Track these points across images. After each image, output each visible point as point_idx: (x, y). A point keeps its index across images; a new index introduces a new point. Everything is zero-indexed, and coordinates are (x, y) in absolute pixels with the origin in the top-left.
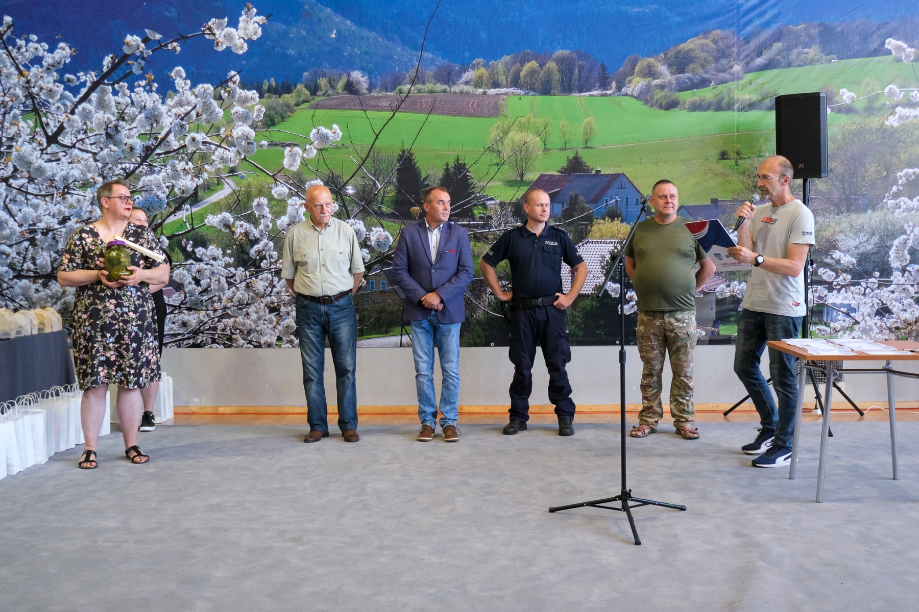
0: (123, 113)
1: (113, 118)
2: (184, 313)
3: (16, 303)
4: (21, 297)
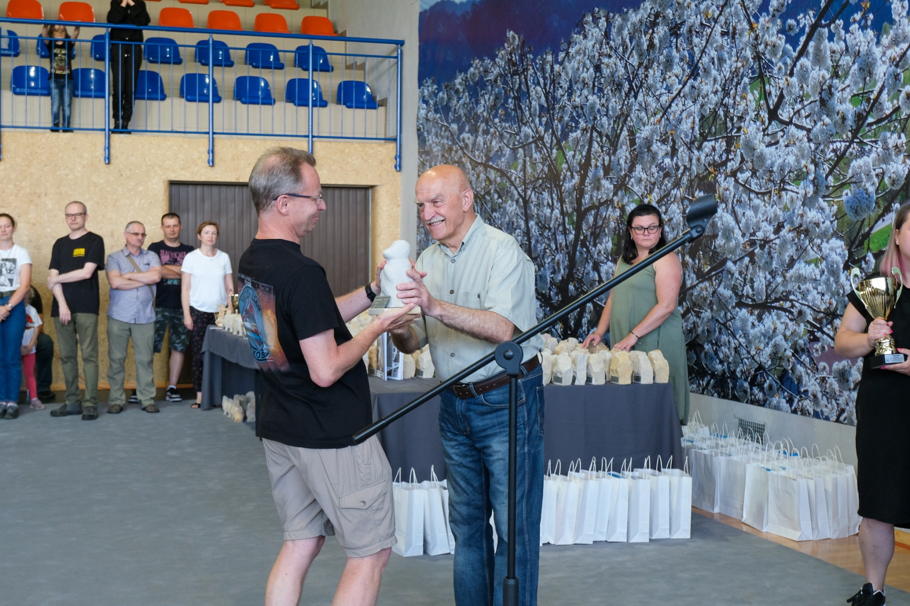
0: (837, 65)
1: (828, 76)
3: (737, 339)
4: (740, 332)
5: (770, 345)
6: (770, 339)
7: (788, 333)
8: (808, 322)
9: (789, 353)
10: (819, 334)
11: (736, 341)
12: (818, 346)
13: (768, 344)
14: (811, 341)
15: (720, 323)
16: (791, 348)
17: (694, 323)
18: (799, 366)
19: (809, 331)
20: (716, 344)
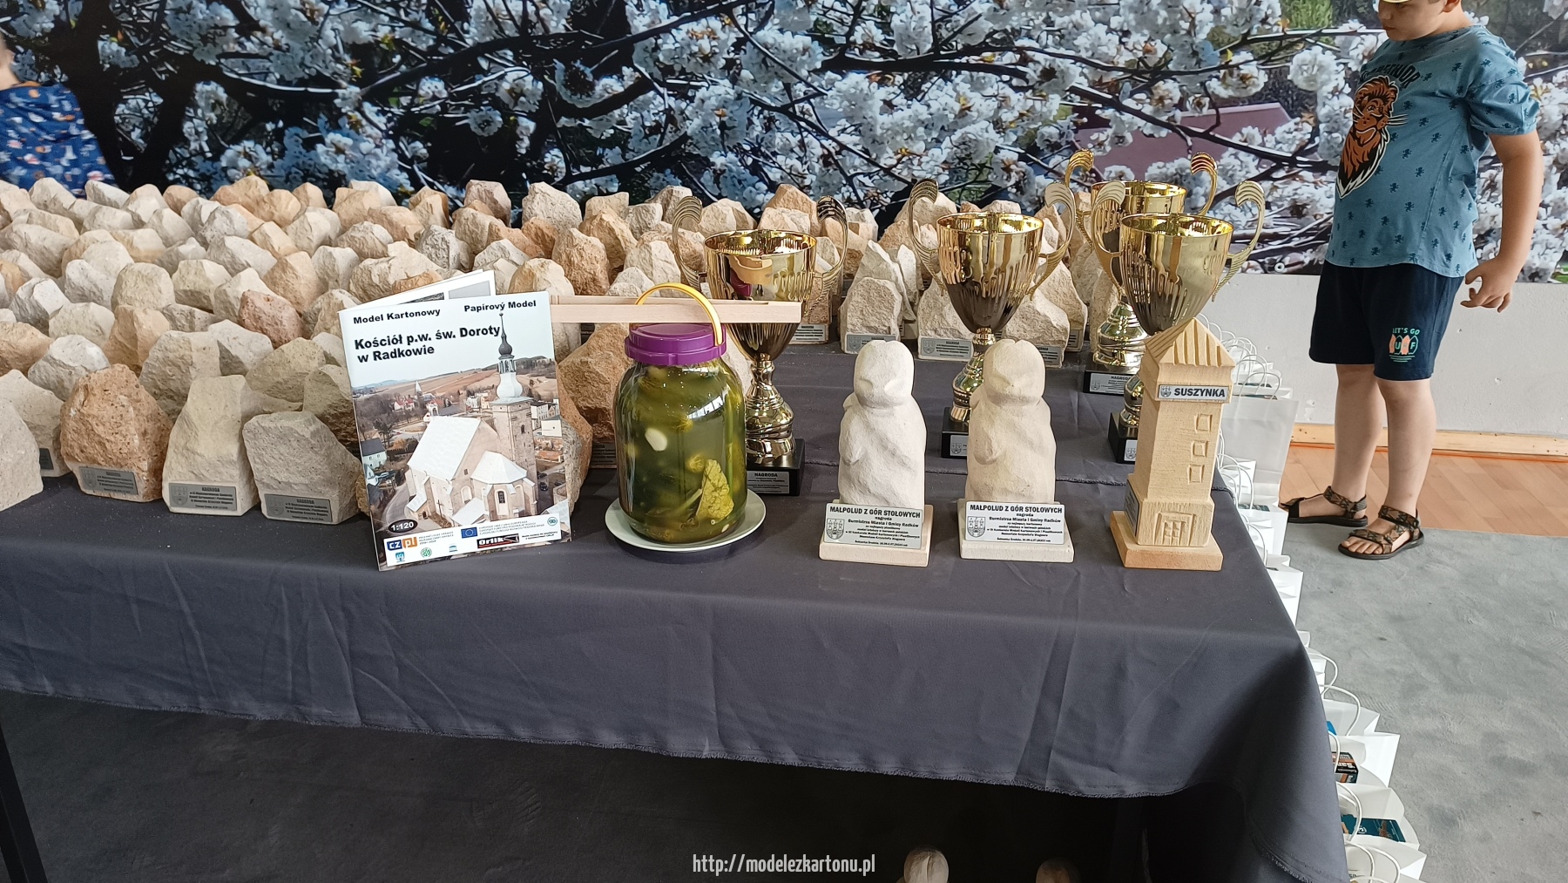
2: (1302, 180)
3: (828, 137)
4: (843, 123)
5: (946, 142)
6: (946, 130)
7: (1007, 116)
8: (1074, 90)
9: (1009, 155)
10: (1109, 113)
11: (826, 143)
12: (1104, 135)
13: (938, 141)
14: (1079, 127)
15: (765, 107)
16: (1015, 144)
17: (668, 111)
18: (1040, 179)
19: (1075, 109)
20: (755, 151)
